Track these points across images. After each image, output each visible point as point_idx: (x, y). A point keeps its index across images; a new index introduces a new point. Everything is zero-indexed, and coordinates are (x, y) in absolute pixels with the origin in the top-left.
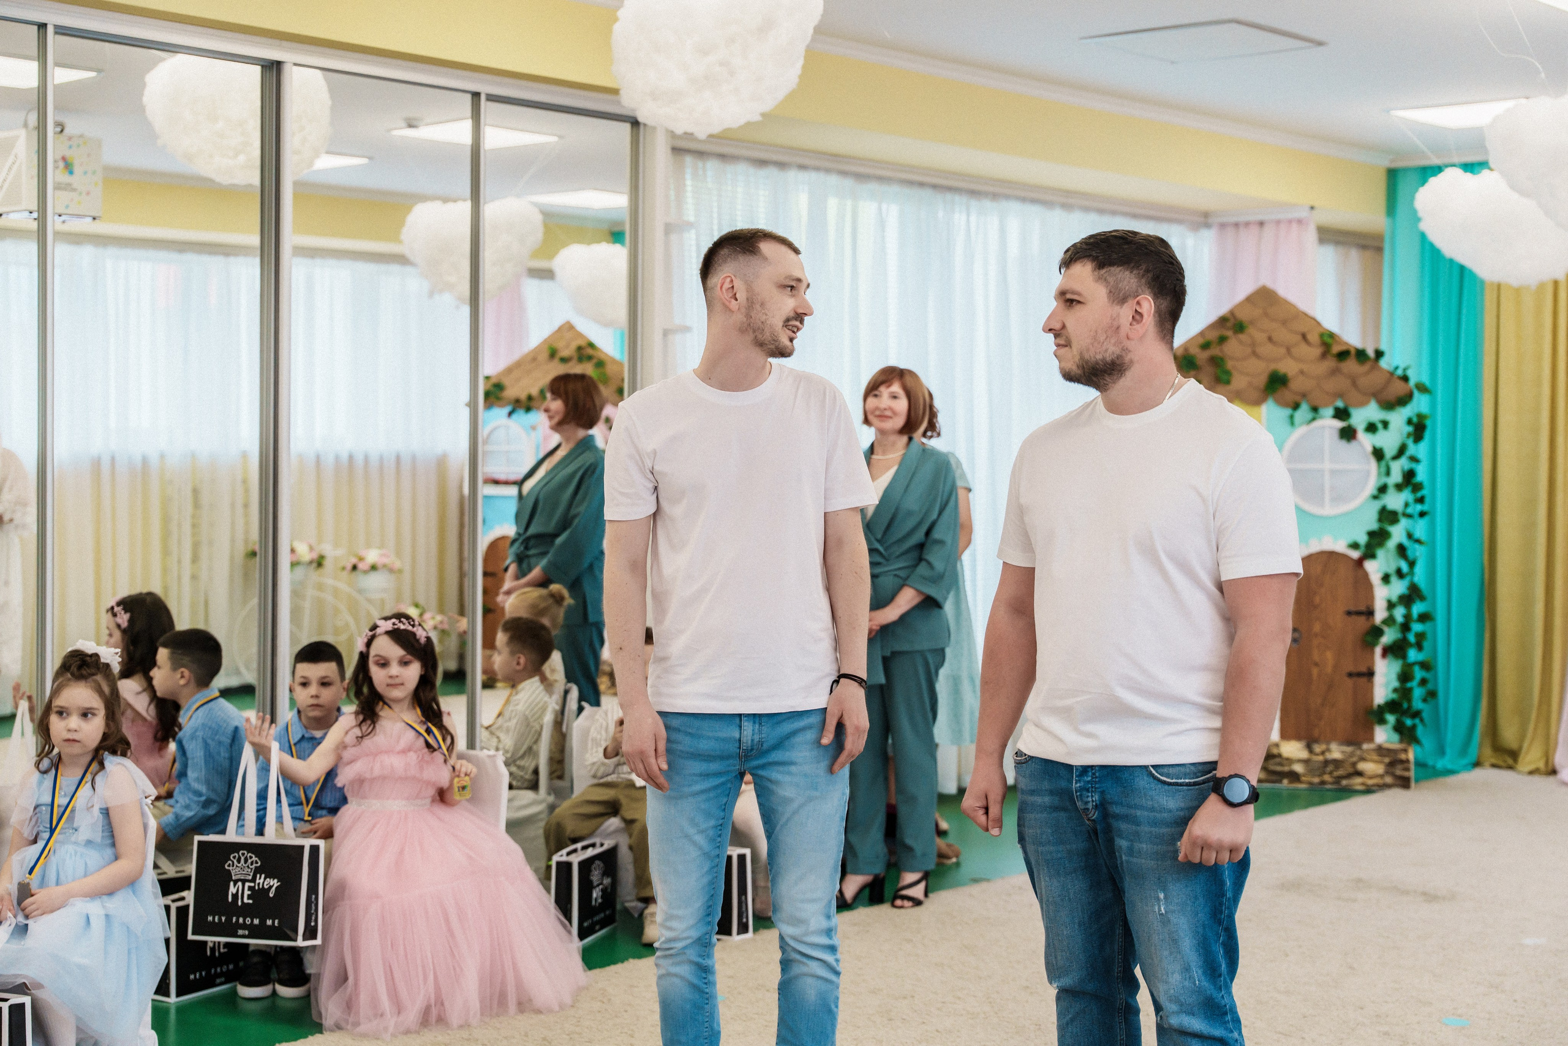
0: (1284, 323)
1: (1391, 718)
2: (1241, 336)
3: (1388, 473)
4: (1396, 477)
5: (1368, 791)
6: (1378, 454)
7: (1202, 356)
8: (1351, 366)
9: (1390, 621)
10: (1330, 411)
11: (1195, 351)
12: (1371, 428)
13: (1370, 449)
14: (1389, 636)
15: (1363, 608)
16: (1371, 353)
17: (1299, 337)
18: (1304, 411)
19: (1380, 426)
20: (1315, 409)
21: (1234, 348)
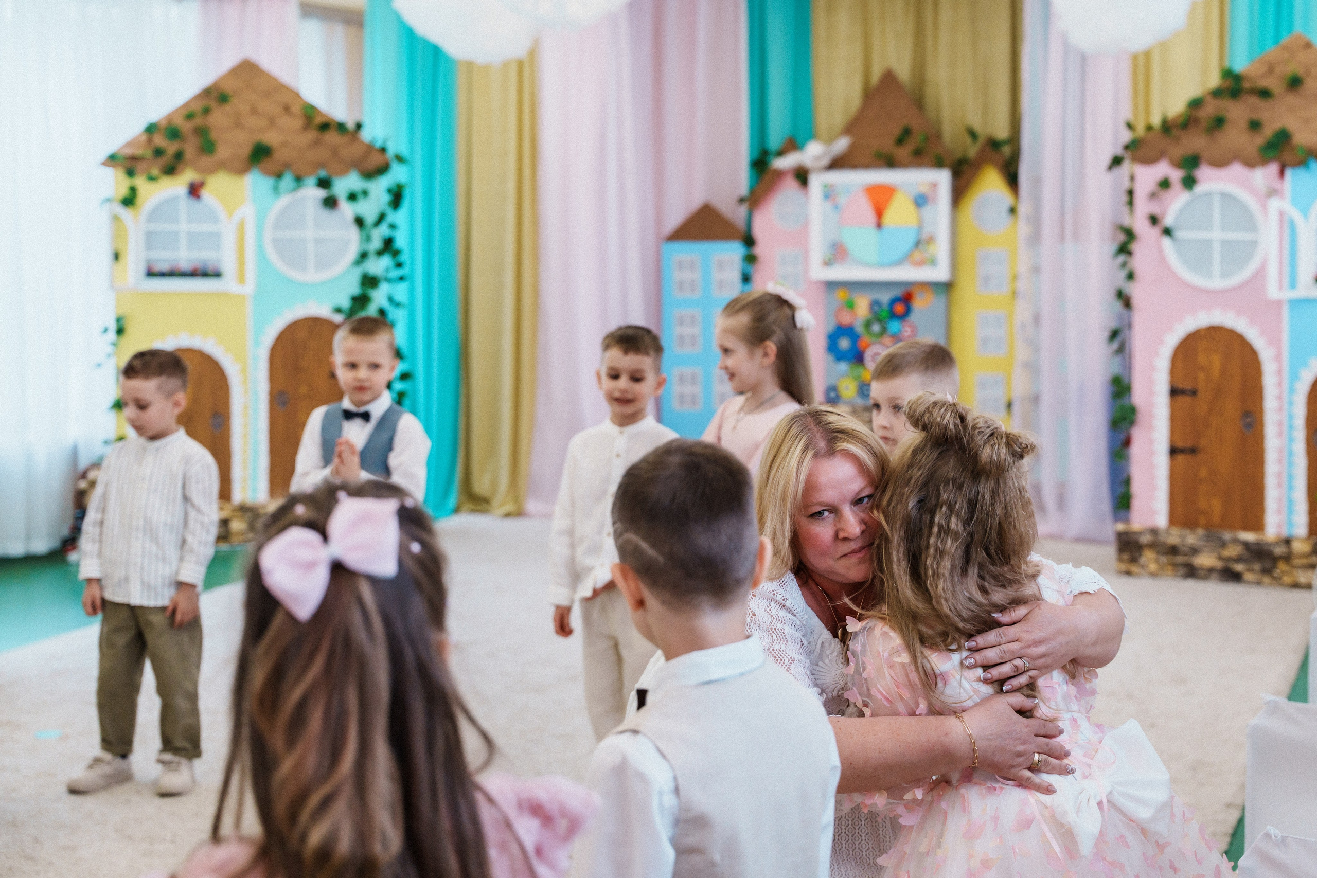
0: (267, 94)
2: (227, 108)
3: (368, 239)
4: (376, 244)
6: (359, 222)
7: (187, 127)
8: (332, 137)
10: (311, 181)
11: (179, 122)
12: (352, 197)
13: (351, 216)
16: (351, 125)
17: (282, 109)
18: (288, 180)
19: (360, 195)
20: (299, 179)
21: (219, 119)
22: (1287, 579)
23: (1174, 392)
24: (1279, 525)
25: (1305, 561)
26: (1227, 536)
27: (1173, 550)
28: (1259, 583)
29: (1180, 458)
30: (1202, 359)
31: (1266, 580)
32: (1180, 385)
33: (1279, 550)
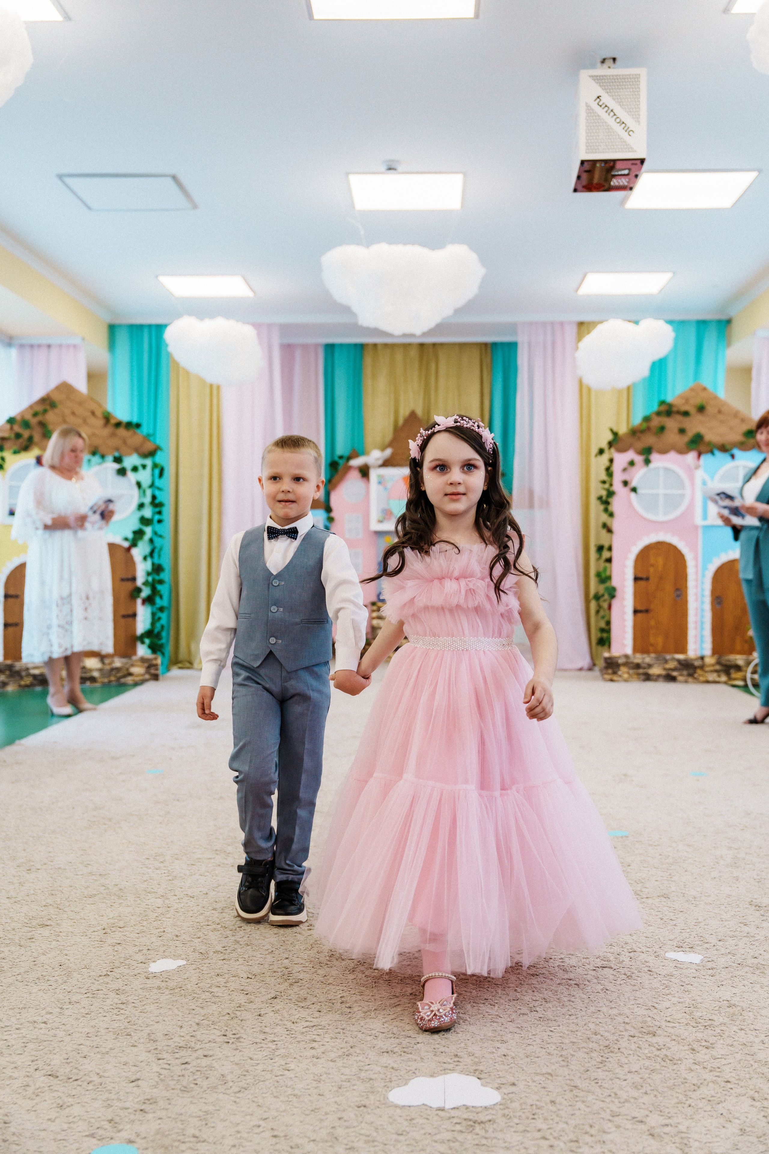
0: (81, 404)
1: (147, 641)
2: (56, 411)
3: (144, 496)
4: (148, 499)
5: (136, 684)
6: (139, 485)
7: (34, 421)
8: (123, 431)
9: (146, 583)
10: (110, 458)
11: (28, 417)
12: (135, 469)
13: (134, 482)
14: (146, 592)
15: (130, 576)
16: (134, 424)
17: (89, 414)
18: (97, 457)
19: (140, 468)
20: (103, 457)
21: (51, 417)
22: (702, 679)
23: (636, 579)
24: (695, 650)
25: (712, 668)
26: (668, 657)
27: (638, 666)
28: (686, 682)
29: (639, 615)
30: (652, 561)
31: (690, 679)
32: (639, 575)
33: (697, 663)
